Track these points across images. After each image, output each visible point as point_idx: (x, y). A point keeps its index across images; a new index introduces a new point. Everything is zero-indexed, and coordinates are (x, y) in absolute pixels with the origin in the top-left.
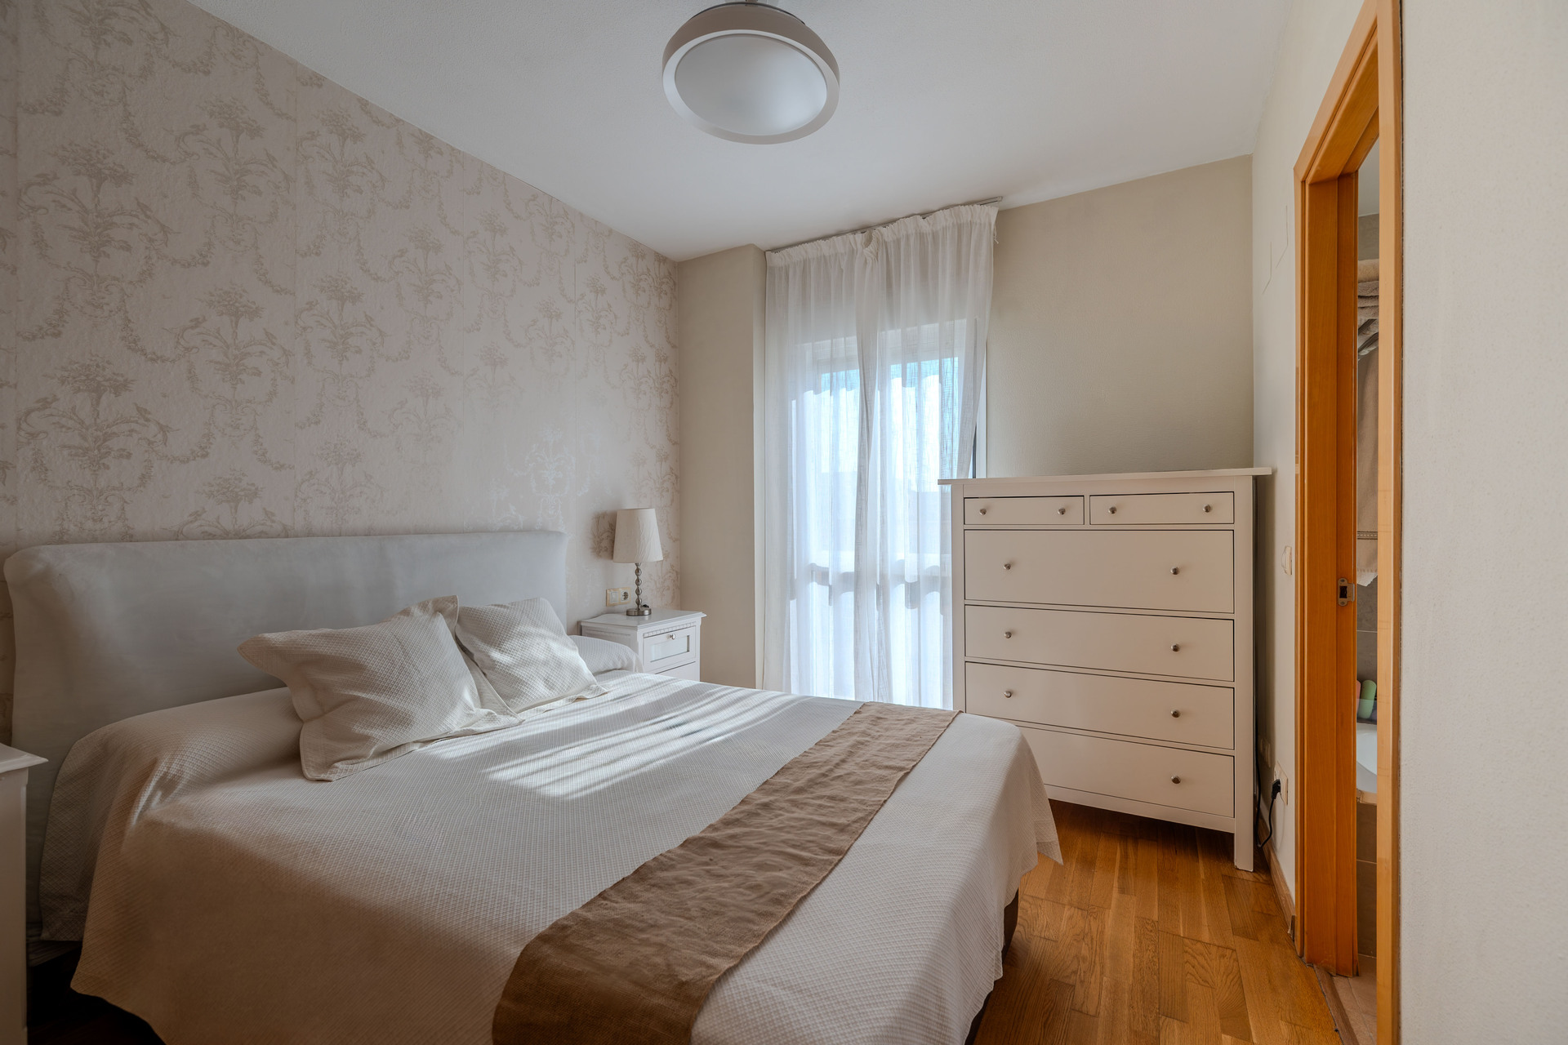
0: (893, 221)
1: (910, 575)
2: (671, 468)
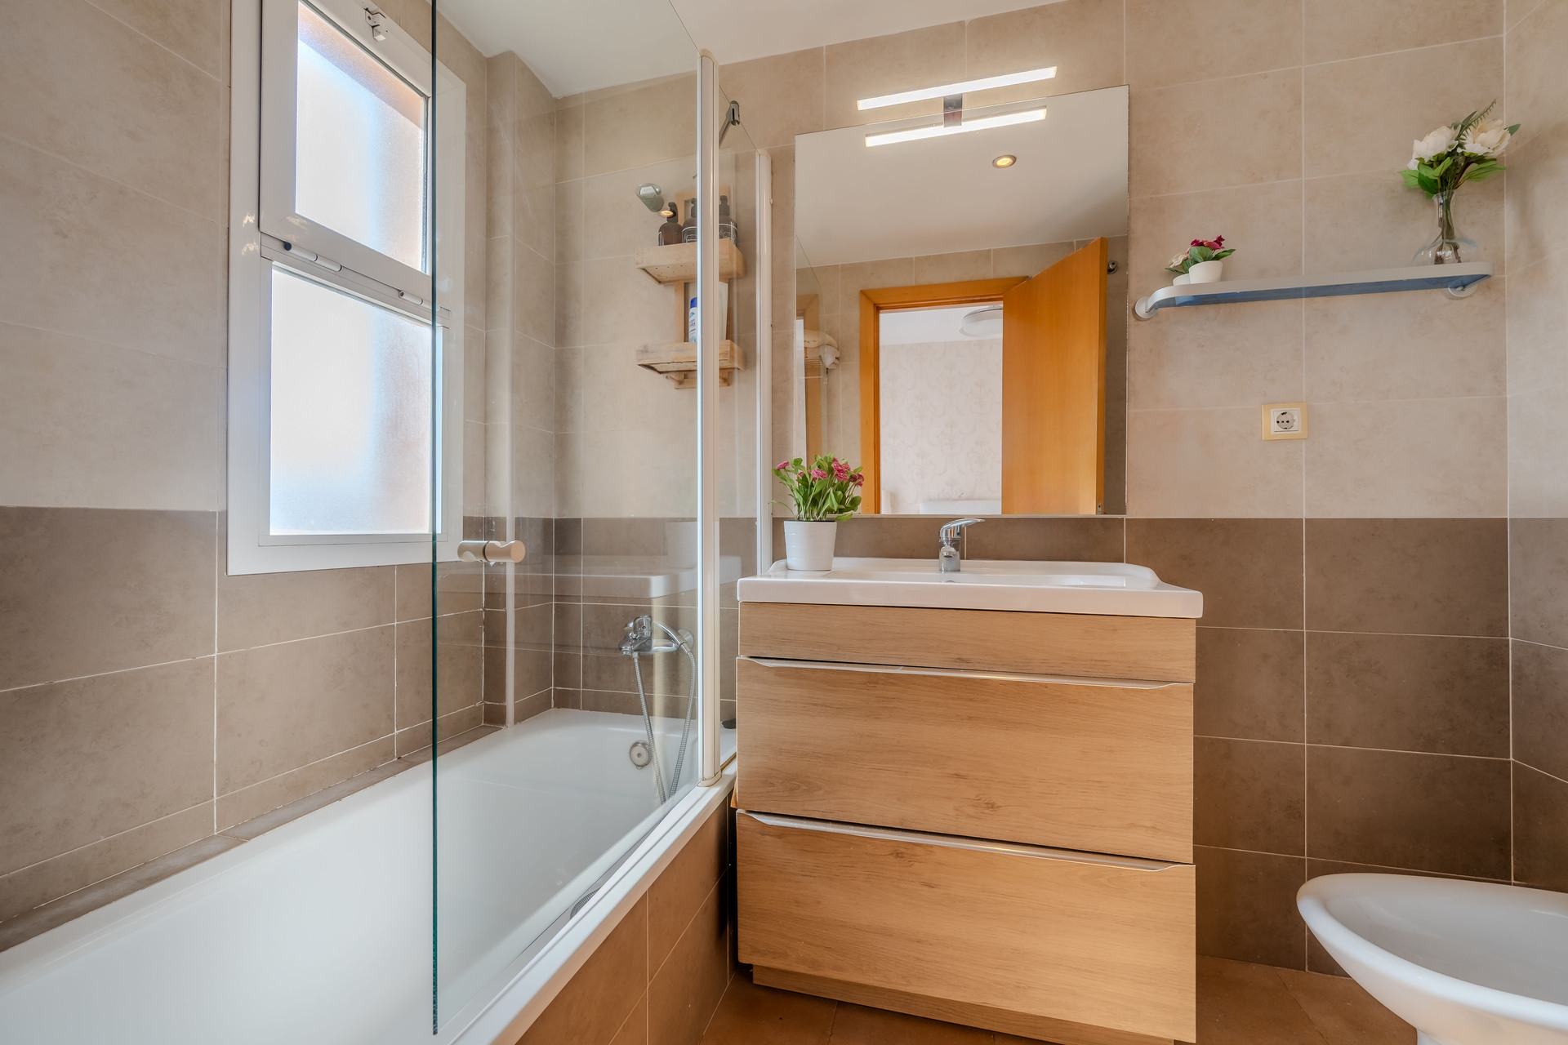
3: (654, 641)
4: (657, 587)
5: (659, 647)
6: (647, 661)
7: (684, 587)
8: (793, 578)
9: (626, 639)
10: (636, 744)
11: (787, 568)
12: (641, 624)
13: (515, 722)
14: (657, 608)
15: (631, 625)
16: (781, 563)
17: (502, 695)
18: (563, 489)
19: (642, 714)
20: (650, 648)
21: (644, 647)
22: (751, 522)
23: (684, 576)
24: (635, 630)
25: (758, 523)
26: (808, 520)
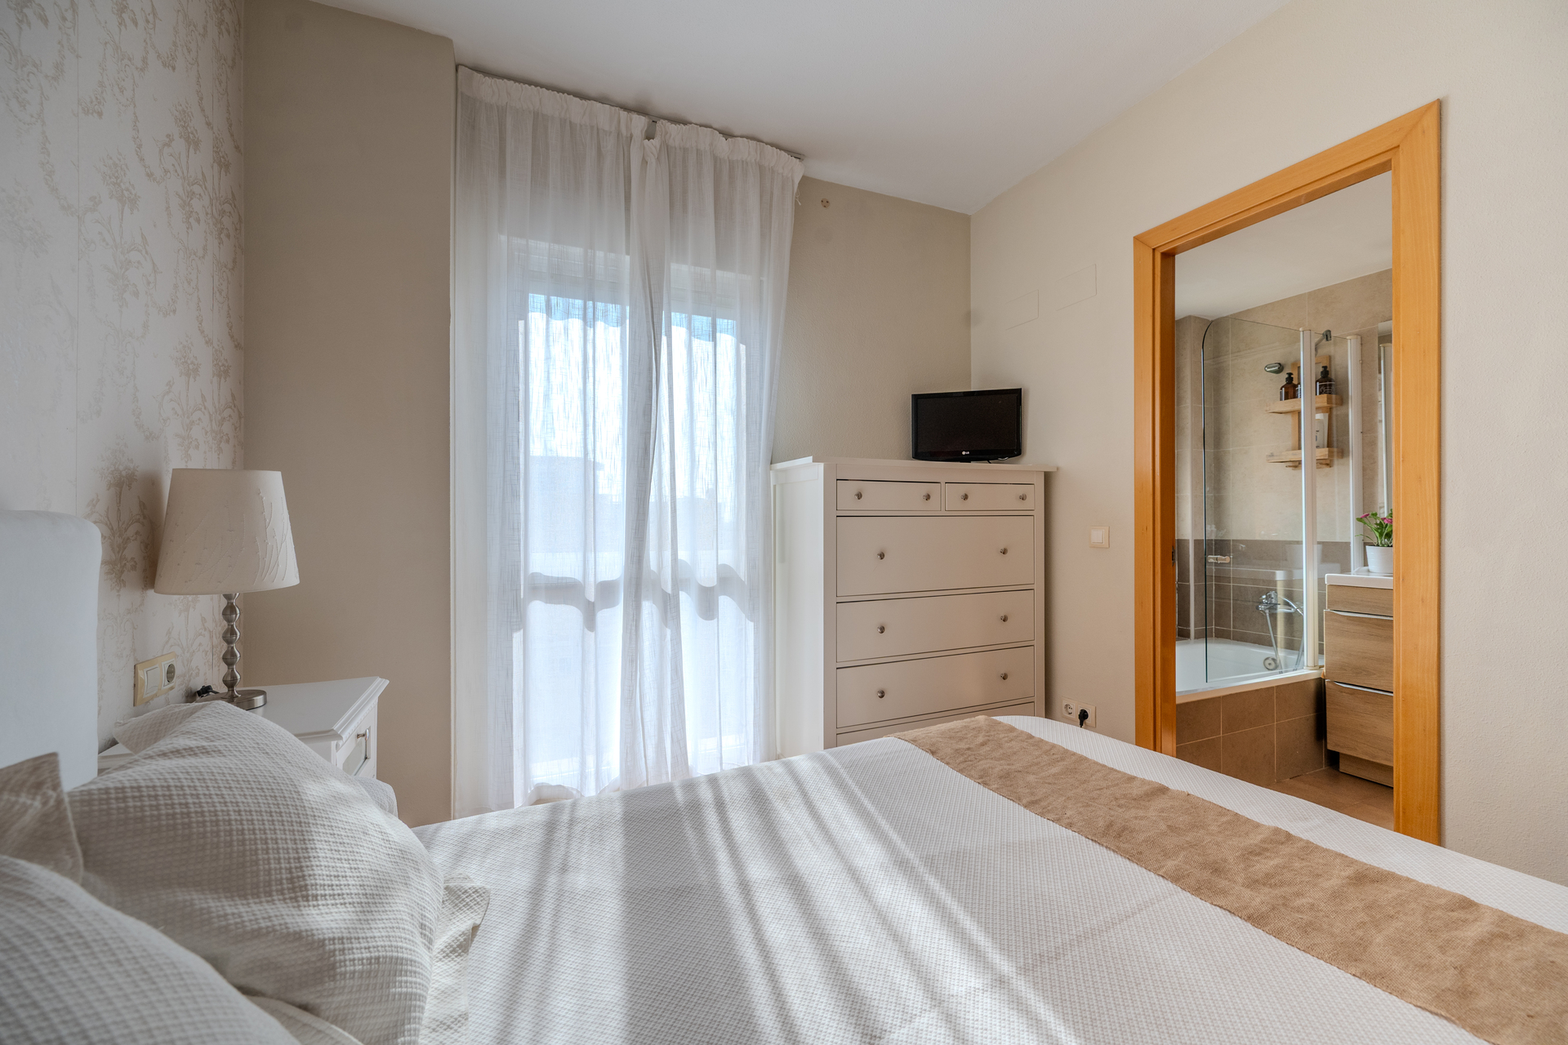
0: (685, 123)
1: (706, 575)
2: (233, 395)
3: (1279, 606)
4: (1280, 576)
5: (1281, 610)
6: (1274, 616)
7: (1296, 577)
8: (1372, 576)
9: (1261, 603)
10: (1267, 659)
11: (1369, 571)
12: (1270, 596)
13: (1195, 638)
14: (1280, 588)
15: (1264, 597)
16: (1366, 568)
17: (1188, 624)
18: (1219, 524)
19: (1272, 646)
20: (1276, 609)
21: (1273, 607)
22: (1348, 544)
23: (1296, 573)
24: (1266, 599)
25: (1352, 545)
26: (1383, 546)
